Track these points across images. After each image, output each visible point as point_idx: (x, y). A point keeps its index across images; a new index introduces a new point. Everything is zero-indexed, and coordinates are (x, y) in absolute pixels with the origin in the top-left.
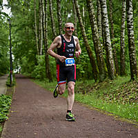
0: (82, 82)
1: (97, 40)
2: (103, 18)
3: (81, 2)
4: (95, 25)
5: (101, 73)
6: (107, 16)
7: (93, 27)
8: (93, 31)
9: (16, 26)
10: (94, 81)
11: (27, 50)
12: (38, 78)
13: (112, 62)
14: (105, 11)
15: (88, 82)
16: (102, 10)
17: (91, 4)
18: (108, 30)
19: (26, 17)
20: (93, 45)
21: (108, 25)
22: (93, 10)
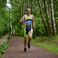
0: (41, 37)
1: (48, 18)
2: (51, 8)
3: (42, 1)
4: (47, 12)
5: (50, 34)
6: (53, 7)
7: (46, 13)
8: (46, 14)
9: (12, 12)
10: (47, 37)
11: (18, 23)
12: (22, 36)
13: (55, 28)
14: (52, 5)
15: (44, 38)
16: (51, 5)
17: (46, 2)
18: (53, 14)
19: (17, 8)
20: (46, 21)
21: (53, 12)
22: (46, 5)
